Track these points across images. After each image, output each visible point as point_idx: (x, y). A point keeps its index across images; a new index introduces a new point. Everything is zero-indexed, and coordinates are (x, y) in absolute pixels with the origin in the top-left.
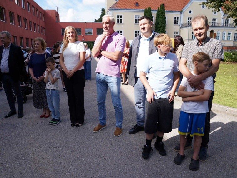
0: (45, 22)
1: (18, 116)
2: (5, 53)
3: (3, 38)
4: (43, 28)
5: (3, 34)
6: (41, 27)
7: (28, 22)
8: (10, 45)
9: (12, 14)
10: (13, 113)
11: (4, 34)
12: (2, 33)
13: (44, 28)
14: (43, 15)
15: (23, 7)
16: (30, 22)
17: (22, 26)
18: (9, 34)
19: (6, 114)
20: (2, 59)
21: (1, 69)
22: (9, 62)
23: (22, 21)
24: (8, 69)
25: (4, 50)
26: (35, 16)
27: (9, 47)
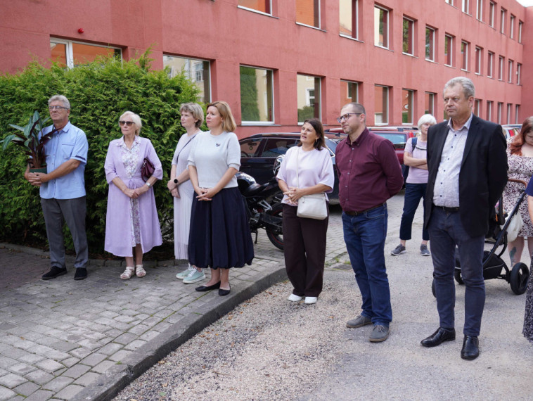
0: (524, 46)
1: (463, 353)
2: (454, 145)
3: (454, 99)
4: (516, 64)
5: (454, 88)
6: (511, 61)
7: (474, 51)
8: (470, 119)
9: (432, 31)
10: (444, 335)
11: (458, 86)
12: (452, 85)
13: (519, 64)
14: (521, 23)
15: (463, 10)
16: (478, 50)
17: (454, 65)
18: (472, 86)
19: (427, 335)
20: (441, 165)
21: (435, 194)
22: (461, 175)
23: (457, 47)
24: (457, 194)
25: (451, 135)
26: (495, 29)
27: (465, 128)
